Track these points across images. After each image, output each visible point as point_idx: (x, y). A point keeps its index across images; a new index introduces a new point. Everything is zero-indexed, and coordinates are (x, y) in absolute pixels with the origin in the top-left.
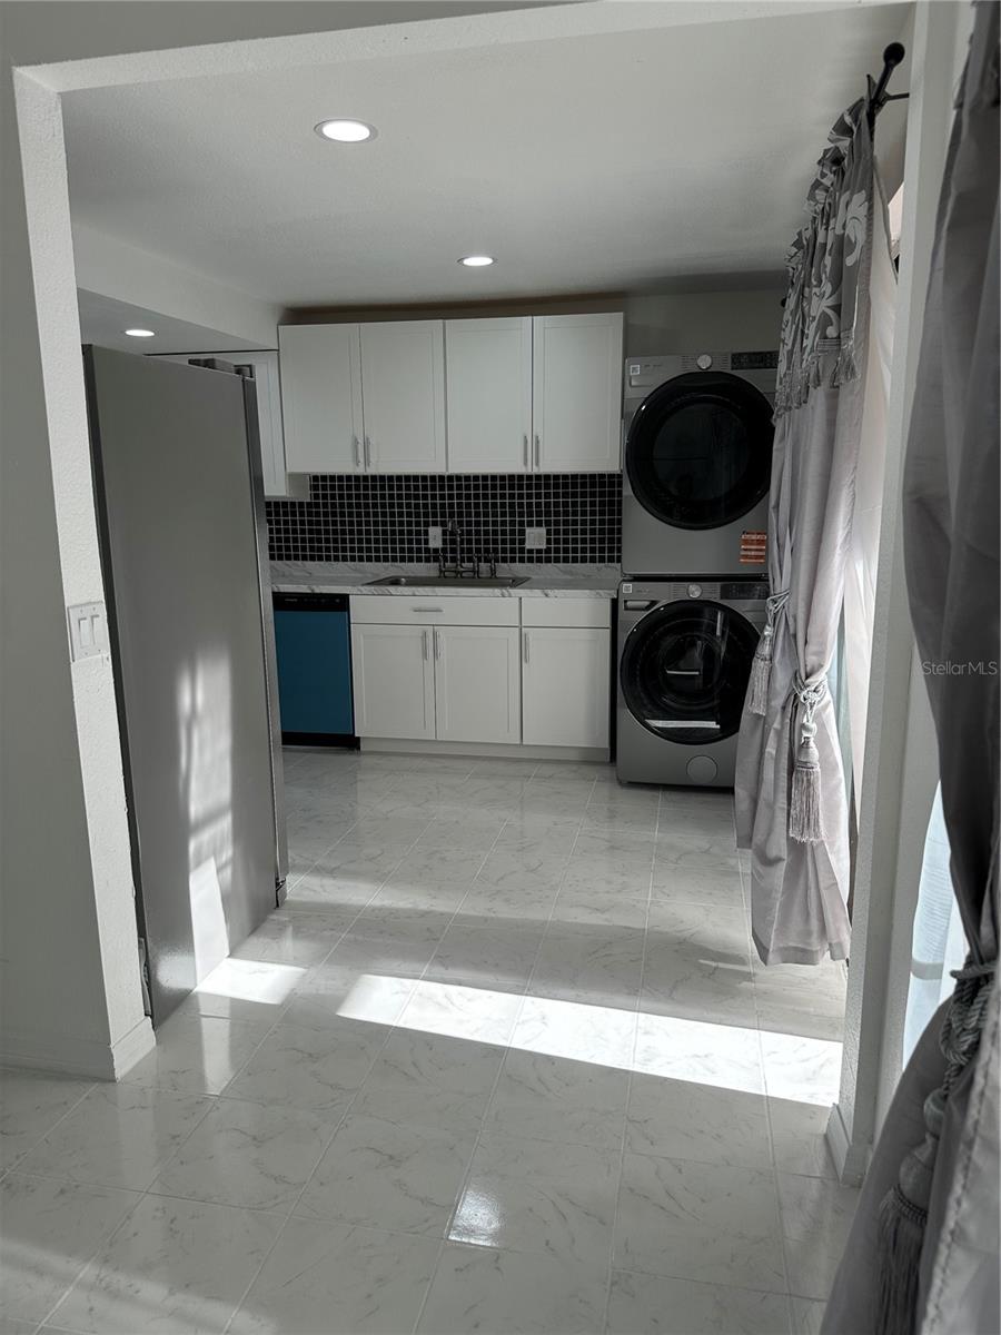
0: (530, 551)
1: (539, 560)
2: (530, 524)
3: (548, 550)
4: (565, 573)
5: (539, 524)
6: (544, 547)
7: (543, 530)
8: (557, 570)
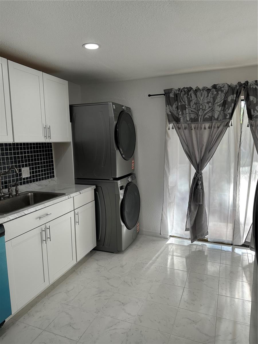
0: (24, 179)
1: (28, 182)
2: (23, 167)
3: (30, 177)
4: (39, 186)
5: (26, 166)
6: (29, 176)
7: (28, 168)
8: (36, 185)
